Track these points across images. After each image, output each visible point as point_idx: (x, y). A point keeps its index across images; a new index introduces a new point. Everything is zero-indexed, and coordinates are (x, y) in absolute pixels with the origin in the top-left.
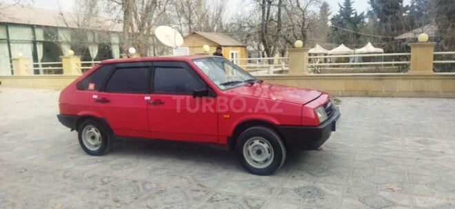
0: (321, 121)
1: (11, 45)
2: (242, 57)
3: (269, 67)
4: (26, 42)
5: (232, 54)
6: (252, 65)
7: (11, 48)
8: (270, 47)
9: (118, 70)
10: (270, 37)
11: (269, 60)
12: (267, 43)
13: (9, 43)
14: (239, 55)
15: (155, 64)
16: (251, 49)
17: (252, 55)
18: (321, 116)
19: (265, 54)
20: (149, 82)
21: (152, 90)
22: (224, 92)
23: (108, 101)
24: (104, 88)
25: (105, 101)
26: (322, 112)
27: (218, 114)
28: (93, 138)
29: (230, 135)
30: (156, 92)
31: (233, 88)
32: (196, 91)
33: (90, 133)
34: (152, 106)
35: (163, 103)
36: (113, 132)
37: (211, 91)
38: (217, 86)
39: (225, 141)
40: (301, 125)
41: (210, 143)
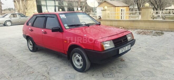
1: (47, 7)
2: (127, 11)
3: (139, 16)
4: (53, 6)
5: (122, 10)
8: (140, 6)
9: (38, 18)
12: (139, 4)
13: (47, 6)
14: (125, 10)
19: (138, 10)
20: (44, 23)
21: (44, 27)
22: (66, 30)
23: (33, 31)
24: (32, 25)
25: (32, 30)
26: (110, 44)
27: (63, 40)
28: (31, 45)
29: (67, 51)
30: (46, 28)
31: (73, 28)
32: (53, 29)
33: (30, 43)
34: (44, 34)
35: (47, 33)
36: (35, 44)
37: (61, 29)
38: (65, 27)
39: (66, 53)
40: (94, 50)
41: (62, 53)
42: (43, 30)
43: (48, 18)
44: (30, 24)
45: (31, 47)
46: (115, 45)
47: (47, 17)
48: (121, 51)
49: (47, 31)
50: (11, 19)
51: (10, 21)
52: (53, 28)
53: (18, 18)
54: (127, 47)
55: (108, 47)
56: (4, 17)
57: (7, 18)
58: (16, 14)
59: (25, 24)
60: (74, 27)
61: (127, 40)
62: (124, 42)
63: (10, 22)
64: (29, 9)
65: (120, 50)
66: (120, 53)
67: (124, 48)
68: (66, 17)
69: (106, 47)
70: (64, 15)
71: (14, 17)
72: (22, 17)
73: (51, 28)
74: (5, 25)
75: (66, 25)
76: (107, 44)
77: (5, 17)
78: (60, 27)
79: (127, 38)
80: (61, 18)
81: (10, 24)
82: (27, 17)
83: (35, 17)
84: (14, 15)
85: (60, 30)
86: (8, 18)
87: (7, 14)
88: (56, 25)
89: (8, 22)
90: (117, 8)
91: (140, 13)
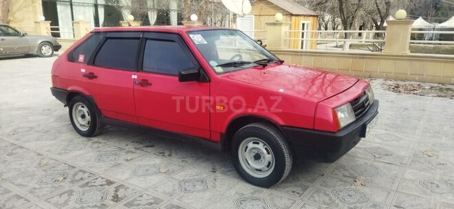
0: (343, 124)
1: (74, 7)
2: (313, 29)
4: (88, 5)
5: (303, 24)
7: (74, 10)
9: (108, 40)
11: (346, 33)
12: (345, 13)
13: (71, 5)
14: (310, 27)
15: (146, 35)
18: (345, 117)
20: (138, 56)
21: (140, 67)
22: (219, 77)
23: (96, 77)
24: (92, 61)
25: (91, 76)
26: (347, 112)
28: (83, 117)
29: (224, 132)
30: (144, 69)
31: (233, 71)
32: (184, 73)
33: (81, 111)
35: (151, 85)
36: (101, 113)
37: (204, 74)
38: (212, 68)
39: (217, 138)
40: (314, 130)
41: (201, 138)
42: (134, 77)
43: (149, 41)
44: (81, 58)
46: (356, 115)
47: (147, 39)
49: (151, 78)
52: (184, 70)
64: (18, 10)
68: (206, 43)
69: (341, 119)
70: (200, 35)
75: (213, 63)
80: (197, 43)
82: (24, 35)
83: (99, 38)
85: (200, 75)
90: (293, 18)
91: (348, 35)
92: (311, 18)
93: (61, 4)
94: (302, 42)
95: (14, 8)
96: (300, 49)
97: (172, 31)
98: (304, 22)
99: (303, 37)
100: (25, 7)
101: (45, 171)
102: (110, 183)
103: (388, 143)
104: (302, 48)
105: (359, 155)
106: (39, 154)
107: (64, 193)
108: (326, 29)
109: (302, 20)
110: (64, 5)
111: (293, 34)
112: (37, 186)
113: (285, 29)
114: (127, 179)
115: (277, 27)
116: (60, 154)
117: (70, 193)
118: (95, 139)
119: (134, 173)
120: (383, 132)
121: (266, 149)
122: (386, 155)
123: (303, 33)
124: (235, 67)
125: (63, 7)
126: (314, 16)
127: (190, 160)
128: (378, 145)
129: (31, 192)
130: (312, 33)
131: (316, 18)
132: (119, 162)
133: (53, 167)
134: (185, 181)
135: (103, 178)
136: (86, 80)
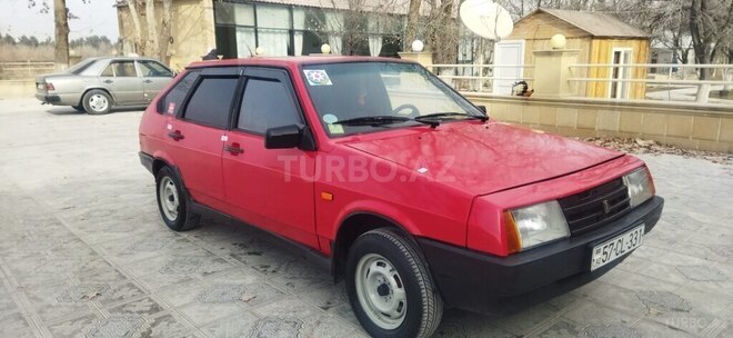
1: (259, 35)
2: (638, 62)
3: (700, 85)
4: (280, 31)
5: (618, 54)
6: (659, 78)
7: (259, 40)
8: (708, 41)
9: (205, 81)
10: (711, 19)
11: (702, 70)
12: (701, 32)
13: (256, 32)
14: (632, 58)
15: (249, 72)
16: (660, 45)
17: (660, 58)
19: (691, 55)
20: (233, 107)
21: (233, 124)
22: (332, 142)
23: (182, 138)
24: (182, 114)
25: (178, 136)
26: (545, 219)
27: (316, 188)
28: (172, 198)
29: (334, 238)
30: (240, 127)
31: (364, 133)
32: (273, 134)
33: (169, 189)
34: (228, 156)
35: (242, 152)
36: (189, 194)
37: (309, 135)
38: (325, 126)
39: (327, 248)
40: (466, 248)
41: (308, 247)
42: (225, 138)
43: (250, 81)
44: (171, 108)
45: (170, 207)
46: (571, 227)
47: (248, 78)
48: (598, 259)
49: (244, 140)
50: (108, 82)
51: (105, 92)
52: (274, 129)
53: (139, 80)
54: (626, 237)
55: (539, 232)
56: (78, 72)
57: (93, 77)
58: (133, 62)
59: (152, 107)
60: (369, 128)
61: (627, 204)
62: (612, 213)
63: (103, 98)
64: (184, 40)
65: (598, 252)
66: (594, 267)
67: (615, 241)
68: (330, 83)
69: (525, 232)
70: (324, 71)
71: (122, 73)
72: (157, 74)
73: (264, 131)
74: (81, 108)
75: (330, 119)
76: (533, 216)
77: (84, 73)
78: (302, 126)
79: (626, 190)
80: (312, 84)
81: (105, 107)
83: (194, 76)
84: (123, 67)
85: (303, 139)
86: (96, 80)
87: (93, 62)
88: (287, 119)
89: (95, 98)
90: (596, 43)
91: (707, 73)
92: (634, 41)
93: (242, 31)
94: (615, 86)
95: (179, 38)
96: (608, 98)
97: (279, 64)
98: (618, 50)
99: (616, 75)
100: (192, 35)
101: (82, 280)
102: (155, 309)
103: (696, 285)
104: (614, 96)
105: (618, 306)
106: (93, 253)
107: (80, 319)
108: (685, 61)
109: (615, 47)
110: (246, 31)
111: (594, 71)
112: (55, 303)
113: (567, 63)
114: (184, 306)
115: (554, 59)
116: (121, 254)
117: (89, 319)
118: (185, 235)
119: (201, 298)
120: (697, 261)
121: (395, 277)
122: (677, 310)
123: (616, 70)
124: (373, 125)
125: (244, 35)
126: (640, 39)
127: (299, 283)
128: (670, 288)
129: (41, 312)
130: (637, 69)
131: (644, 43)
132: (193, 276)
133: (98, 275)
134: (267, 320)
135: (150, 300)
136: (172, 142)
